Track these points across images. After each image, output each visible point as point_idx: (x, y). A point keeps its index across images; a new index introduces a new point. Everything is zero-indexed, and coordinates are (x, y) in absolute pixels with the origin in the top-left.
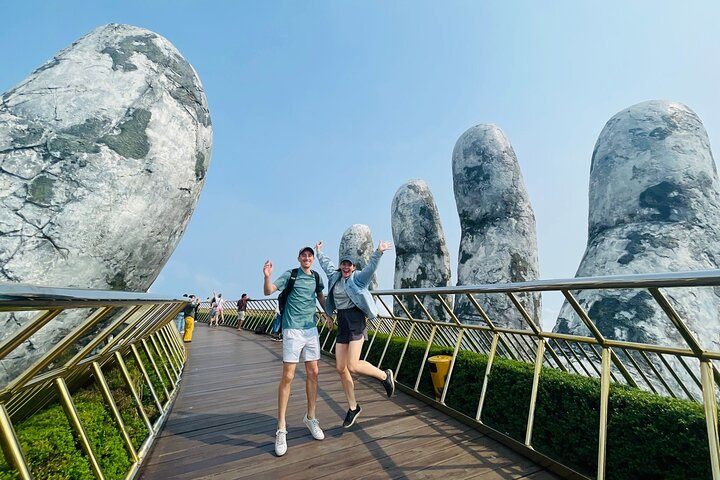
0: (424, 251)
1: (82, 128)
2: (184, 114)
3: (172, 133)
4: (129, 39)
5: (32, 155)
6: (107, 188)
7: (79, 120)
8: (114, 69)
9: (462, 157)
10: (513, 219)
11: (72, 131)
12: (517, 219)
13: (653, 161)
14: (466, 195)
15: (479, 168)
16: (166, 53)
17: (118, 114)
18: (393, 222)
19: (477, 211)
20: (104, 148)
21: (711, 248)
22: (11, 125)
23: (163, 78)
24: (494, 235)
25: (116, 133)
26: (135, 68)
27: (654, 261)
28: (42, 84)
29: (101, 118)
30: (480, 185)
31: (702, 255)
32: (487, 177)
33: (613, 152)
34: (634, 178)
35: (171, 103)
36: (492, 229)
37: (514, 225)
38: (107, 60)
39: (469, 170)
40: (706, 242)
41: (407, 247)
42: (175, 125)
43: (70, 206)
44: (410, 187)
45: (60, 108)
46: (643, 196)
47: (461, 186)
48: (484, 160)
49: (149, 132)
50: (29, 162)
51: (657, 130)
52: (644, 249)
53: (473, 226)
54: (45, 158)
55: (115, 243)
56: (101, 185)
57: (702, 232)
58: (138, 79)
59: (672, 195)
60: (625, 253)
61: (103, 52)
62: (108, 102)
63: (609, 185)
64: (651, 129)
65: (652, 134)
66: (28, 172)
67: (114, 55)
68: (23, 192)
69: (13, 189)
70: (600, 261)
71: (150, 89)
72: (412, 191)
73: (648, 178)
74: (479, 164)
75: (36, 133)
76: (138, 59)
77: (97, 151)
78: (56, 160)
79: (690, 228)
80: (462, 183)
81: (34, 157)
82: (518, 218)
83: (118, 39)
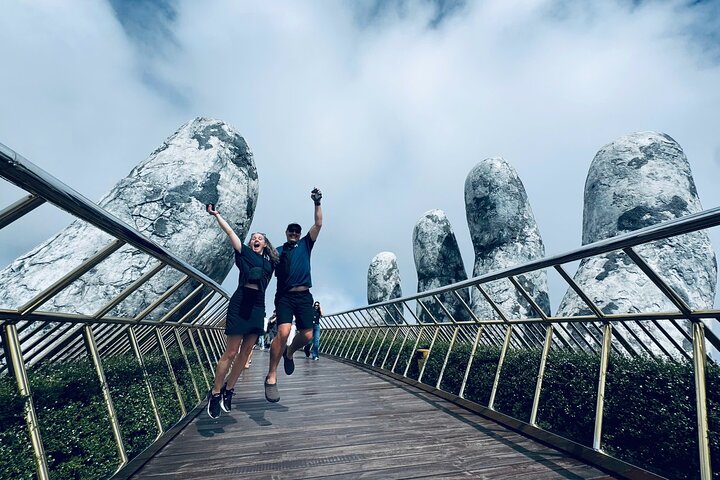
0: (442, 275)
1: (181, 187)
2: (240, 173)
3: (232, 187)
4: (208, 128)
5: (155, 206)
6: (195, 224)
7: (180, 183)
8: (200, 148)
9: (471, 189)
10: (518, 244)
11: (176, 190)
12: (523, 244)
13: (630, 187)
14: (476, 223)
15: (486, 198)
16: (229, 134)
17: (201, 177)
18: (415, 249)
19: (486, 237)
20: (194, 199)
21: (680, 265)
22: (144, 188)
23: (228, 151)
24: (501, 259)
25: (200, 189)
26: (212, 146)
27: (624, 277)
28: (159, 161)
29: (192, 181)
30: (488, 213)
31: (671, 271)
32: (493, 207)
33: (598, 181)
34: (614, 203)
35: (232, 166)
36: (500, 253)
37: (519, 250)
38: (196, 143)
39: (477, 200)
40: (675, 259)
41: (427, 272)
42: (234, 181)
43: (175, 236)
44: (428, 217)
45: (170, 176)
46: (621, 219)
47: (472, 215)
48: (490, 191)
49: (218, 187)
50: (154, 210)
51: (634, 160)
52: (618, 266)
53: (484, 251)
54: (162, 207)
55: (198, 259)
56: (191, 222)
57: (672, 250)
58: (213, 153)
59: (645, 218)
60: (603, 270)
61: (193, 138)
62: (196, 170)
63: (595, 211)
64: (630, 159)
65: (630, 164)
66: (154, 216)
67: (199, 139)
68: (151, 228)
69: (146, 226)
70: (583, 278)
71: (220, 160)
72: (430, 221)
73: (626, 203)
74: (486, 194)
75: (157, 192)
76: (214, 141)
77: (190, 201)
78: (169, 208)
79: (660, 247)
80: (473, 212)
81: (157, 208)
82: (523, 242)
83: (202, 128)
